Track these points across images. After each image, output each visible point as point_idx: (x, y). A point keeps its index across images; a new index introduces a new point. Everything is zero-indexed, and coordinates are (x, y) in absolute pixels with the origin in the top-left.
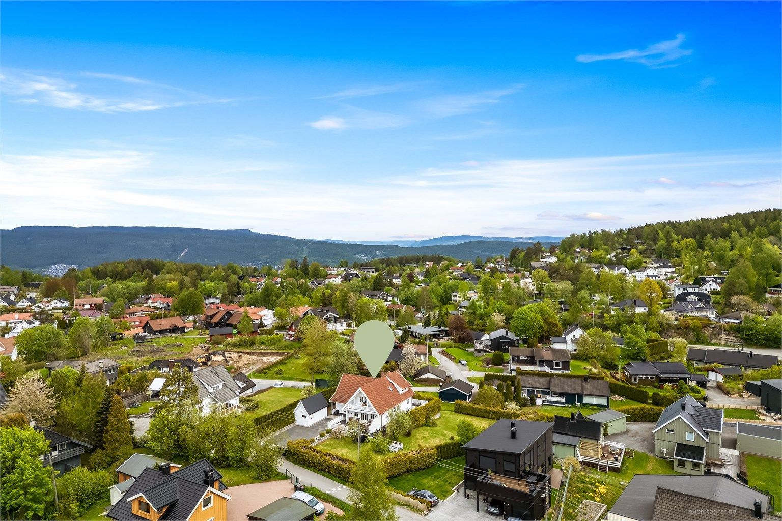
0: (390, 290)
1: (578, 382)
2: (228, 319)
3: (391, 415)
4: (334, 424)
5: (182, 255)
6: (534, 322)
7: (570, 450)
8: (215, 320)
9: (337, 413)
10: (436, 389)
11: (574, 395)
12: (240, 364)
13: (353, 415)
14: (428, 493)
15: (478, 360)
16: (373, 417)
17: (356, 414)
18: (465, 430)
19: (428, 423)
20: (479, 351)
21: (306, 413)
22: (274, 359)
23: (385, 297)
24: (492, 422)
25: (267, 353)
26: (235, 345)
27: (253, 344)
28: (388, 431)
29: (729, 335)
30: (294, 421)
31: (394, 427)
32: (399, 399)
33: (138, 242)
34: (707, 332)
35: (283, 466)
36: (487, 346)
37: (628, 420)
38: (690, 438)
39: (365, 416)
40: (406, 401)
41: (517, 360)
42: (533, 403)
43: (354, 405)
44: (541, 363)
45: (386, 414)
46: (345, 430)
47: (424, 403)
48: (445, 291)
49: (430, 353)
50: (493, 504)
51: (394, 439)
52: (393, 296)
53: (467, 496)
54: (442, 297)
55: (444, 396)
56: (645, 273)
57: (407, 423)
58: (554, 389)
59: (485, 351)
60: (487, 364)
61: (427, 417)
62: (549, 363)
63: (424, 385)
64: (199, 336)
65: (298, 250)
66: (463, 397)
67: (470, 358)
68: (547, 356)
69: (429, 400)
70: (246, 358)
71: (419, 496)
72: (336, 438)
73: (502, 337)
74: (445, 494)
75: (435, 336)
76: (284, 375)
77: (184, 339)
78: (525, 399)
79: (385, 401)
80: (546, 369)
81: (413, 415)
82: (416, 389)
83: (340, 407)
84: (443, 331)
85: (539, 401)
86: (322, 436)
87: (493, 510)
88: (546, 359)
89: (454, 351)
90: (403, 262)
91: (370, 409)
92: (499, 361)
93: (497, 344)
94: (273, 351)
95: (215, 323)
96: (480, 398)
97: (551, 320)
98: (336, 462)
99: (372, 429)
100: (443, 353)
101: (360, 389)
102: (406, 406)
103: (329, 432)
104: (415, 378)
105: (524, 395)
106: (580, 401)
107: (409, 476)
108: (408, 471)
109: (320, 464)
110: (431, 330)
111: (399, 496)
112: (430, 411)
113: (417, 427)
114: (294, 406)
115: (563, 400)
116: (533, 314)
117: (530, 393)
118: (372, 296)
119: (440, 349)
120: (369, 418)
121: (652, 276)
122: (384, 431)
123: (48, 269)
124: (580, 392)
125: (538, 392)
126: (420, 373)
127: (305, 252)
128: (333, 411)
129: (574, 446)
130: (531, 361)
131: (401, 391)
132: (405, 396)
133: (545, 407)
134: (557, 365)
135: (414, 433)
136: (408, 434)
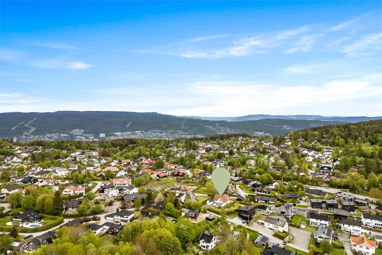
0: (224, 159)
1: (268, 198)
2: (179, 174)
3: (226, 204)
4: (215, 205)
5: (128, 125)
6: (265, 179)
7: (260, 211)
8: (175, 174)
9: (215, 203)
10: (236, 198)
11: (267, 201)
12: (188, 189)
13: (218, 203)
14: (232, 216)
15: (249, 190)
16: (222, 204)
17: (219, 203)
18: (240, 207)
19: (233, 206)
20: (249, 187)
21: (209, 202)
22: (196, 188)
23: (222, 161)
24: (245, 205)
25: (193, 185)
26: (184, 183)
27: (189, 182)
28: (225, 206)
29: (326, 184)
30: (207, 204)
31: (226, 206)
32: (227, 200)
33: (109, 119)
34: (320, 183)
35: (208, 212)
36: (251, 186)
37: (276, 207)
38: (283, 211)
39: (221, 203)
40: (229, 201)
41: (258, 191)
42: (258, 202)
43: (218, 201)
44: (263, 192)
45: (225, 203)
46: (217, 206)
47: (233, 201)
48: (244, 160)
49: (236, 187)
50: (242, 218)
51: (226, 208)
52: (225, 161)
53: (239, 217)
54: (243, 162)
55: (237, 200)
56: (318, 155)
57: (229, 205)
58: (263, 199)
59: (251, 187)
60: (251, 191)
61: (233, 204)
62: (265, 192)
63: (233, 197)
64: (172, 179)
65: (179, 123)
66: (242, 200)
67: (246, 189)
68: (265, 190)
69: (234, 201)
70: (189, 187)
71: (231, 217)
72: (216, 207)
73: (255, 184)
74: (235, 217)
75: (238, 181)
76: (199, 192)
77: (169, 180)
78: (256, 201)
79: (225, 201)
80: (264, 194)
81: (230, 204)
82: (231, 198)
83: (215, 201)
84: (240, 179)
85: (259, 202)
86: (213, 207)
87: (242, 219)
88: (264, 191)
89: (243, 186)
90: (229, 137)
91: (222, 202)
92: (254, 190)
93: (254, 185)
94: (195, 185)
95: (175, 175)
96: (246, 201)
97: (271, 179)
98: (217, 211)
99: (222, 206)
100: (239, 187)
101: (220, 198)
102: (229, 202)
103: (214, 206)
104: (231, 195)
105: (256, 200)
106: (268, 202)
107: (229, 214)
108: (229, 213)
109: (214, 211)
110: (237, 178)
111: (228, 217)
112: (234, 203)
113: (231, 206)
114: (206, 201)
115: (264, 202)
116: (265, 177)
117: (258, 200)
118: (218, 161)
119: (239, 185)
120: (221, 204)
121: (320, 157)
122: (224, 206)
123: (72, 131)
124: (268, 200)
125: (260, 200)
126: (233, 193)
127: (183, 124)
128: (214, 202)
129: (261, 211)
130: (261, 191)
131: (228, 199)
132: (229, 200)
133: (260, 203)
134: (267, 193)
135: (230, 207)
136: (229, 207)
